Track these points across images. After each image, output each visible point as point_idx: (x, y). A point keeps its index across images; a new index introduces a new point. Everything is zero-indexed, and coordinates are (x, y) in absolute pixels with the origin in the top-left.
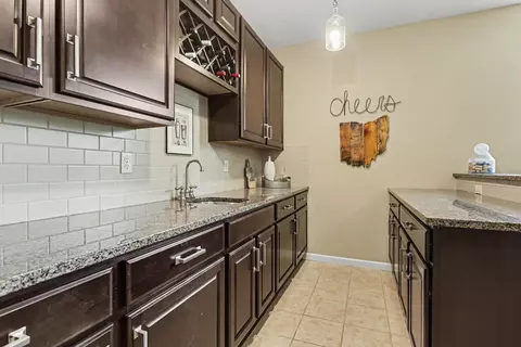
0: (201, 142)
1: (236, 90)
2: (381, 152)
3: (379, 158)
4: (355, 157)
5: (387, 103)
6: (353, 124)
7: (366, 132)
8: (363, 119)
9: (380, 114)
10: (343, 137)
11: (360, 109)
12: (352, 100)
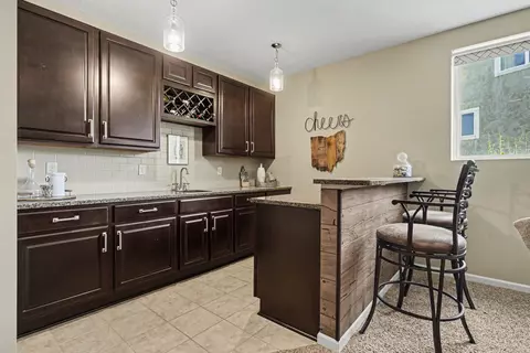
0: (196, 155)
1: (214, 124)
2: (339, 159)
3: (338, 164)
4: (322, 164)
5: (343, 120)
6: (320, 138)
7: (329, 144)
8: (327, 134)
9: (339, 129)
10: (313, 148)
11: (326, 126)
12: (319, 119)
